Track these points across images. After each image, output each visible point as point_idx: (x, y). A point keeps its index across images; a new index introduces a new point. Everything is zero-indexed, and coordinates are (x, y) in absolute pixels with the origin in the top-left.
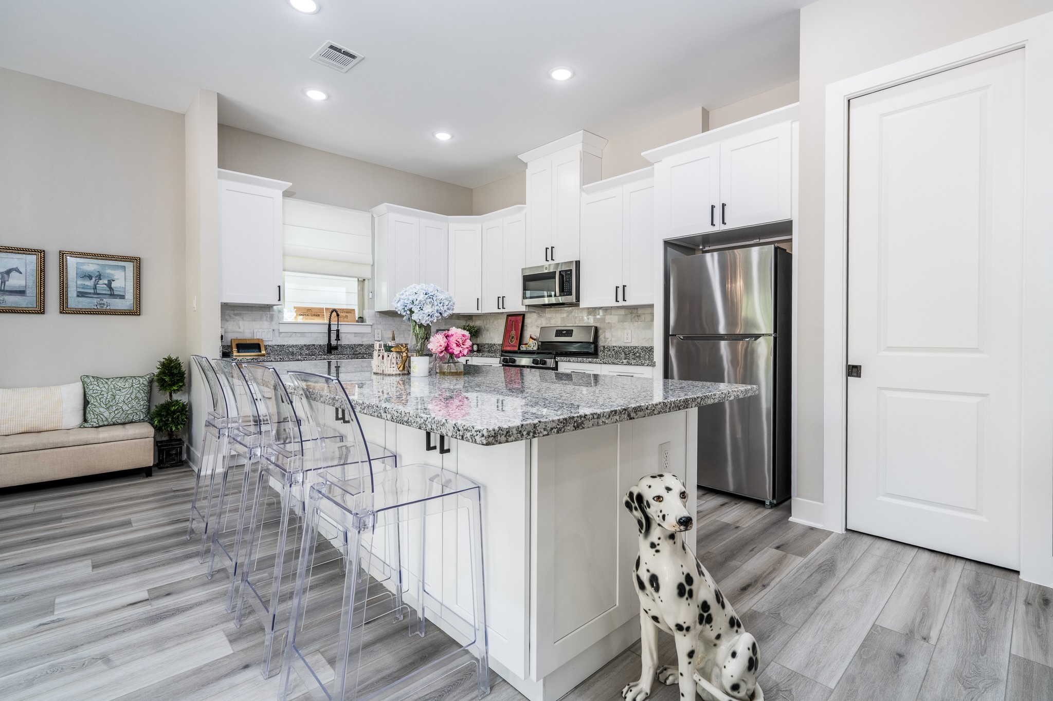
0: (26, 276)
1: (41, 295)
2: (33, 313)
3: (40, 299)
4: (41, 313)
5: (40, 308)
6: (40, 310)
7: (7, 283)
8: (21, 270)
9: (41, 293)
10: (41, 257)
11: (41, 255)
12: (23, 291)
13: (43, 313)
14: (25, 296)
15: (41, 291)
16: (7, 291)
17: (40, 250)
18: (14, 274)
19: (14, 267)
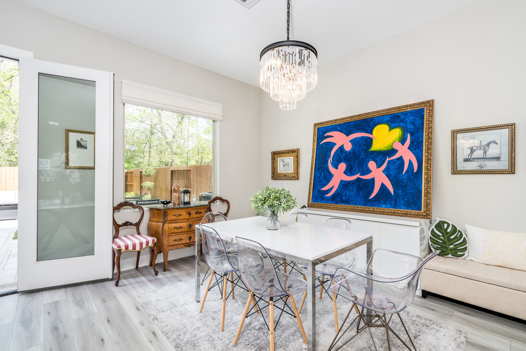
0: (501, 145)
1: (512, 159)
2: (506, 173)
3: (512, 162)
4: (513, 173)
5: (512, 169)
6: (512, 171)
7: (487, 152)
8: (497, 142)
9: (512, 157)
10: (512, 129)
11: (512, 127)
12: (498, 157)
13: (514, 173)
14: (500, 161)
15: (512, 156)
16: (487, 158)
17: (512, 124)
18: (492, 145)
19: (492, 140)
